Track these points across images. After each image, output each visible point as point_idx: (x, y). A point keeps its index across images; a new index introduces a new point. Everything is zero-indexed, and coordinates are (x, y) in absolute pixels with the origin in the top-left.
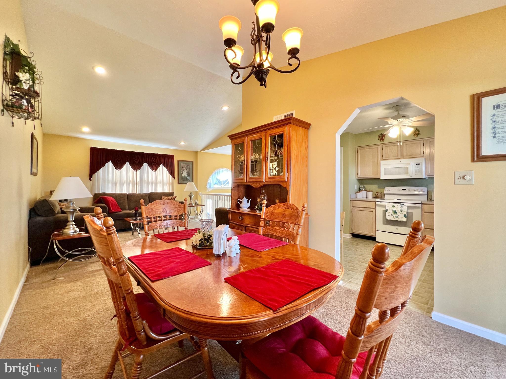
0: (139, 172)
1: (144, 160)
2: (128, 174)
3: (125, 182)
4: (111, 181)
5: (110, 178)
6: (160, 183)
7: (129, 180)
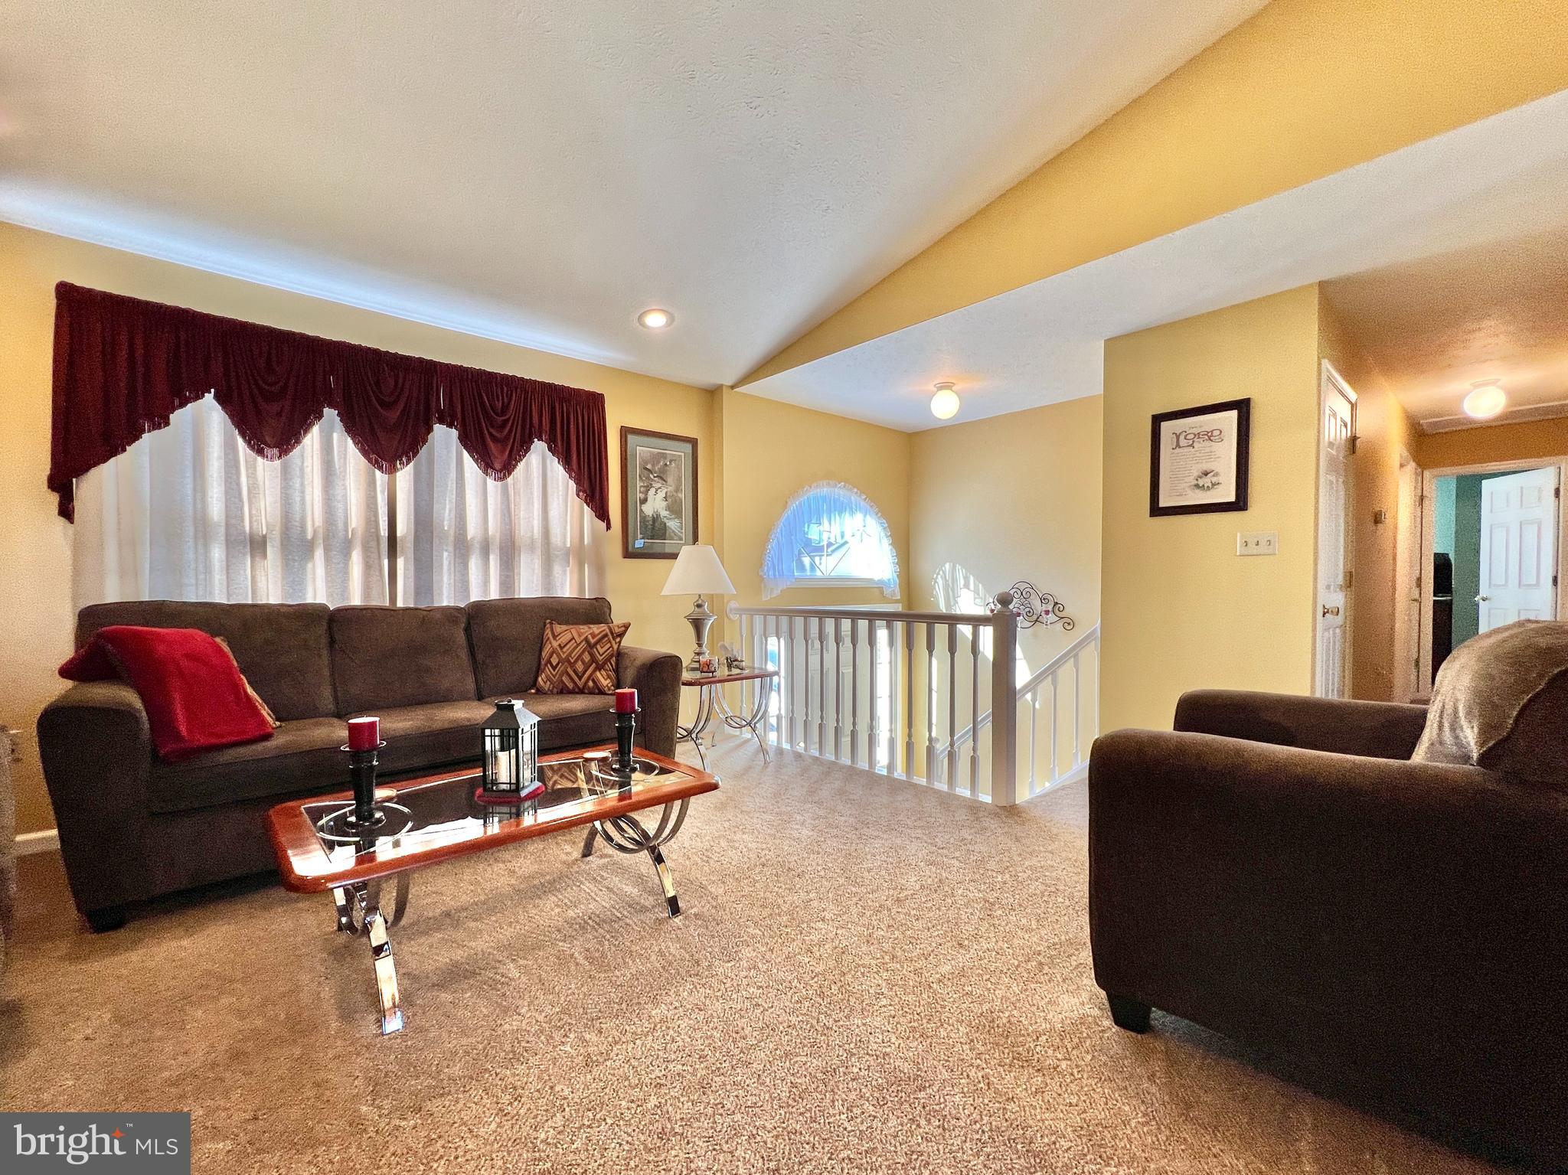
0: (405, 476)
1: (433, 404)
2: (338, 491)
3: (321, 535)
4: (222, 530)
5: (216, 508)
6: (532, 548)
7: (341, 525)
